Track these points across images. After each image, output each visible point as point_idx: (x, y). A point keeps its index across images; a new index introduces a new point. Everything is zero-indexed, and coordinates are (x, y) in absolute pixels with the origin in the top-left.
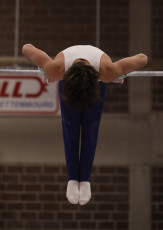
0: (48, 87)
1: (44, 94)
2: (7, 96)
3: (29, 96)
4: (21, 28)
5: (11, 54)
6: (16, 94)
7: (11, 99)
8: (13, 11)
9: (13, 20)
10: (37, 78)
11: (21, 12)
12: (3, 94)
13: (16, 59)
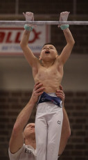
0: (40, 36)
2: (11, 42)
5: (13, 12)
6: (17, 41)
7: (13, 45)
12: (8, 41)
13: (17, 15)
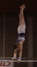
0: (11, 64)
1: (10, 65)
2: (2, 66)
3: (6, 66)
4: (5, 51)
5: (3, 57)
6: (4, 65)
7: (3, 66)
8: (3, 47)
10: (9, 62)
11: (5, 48)
13: (4, 58)
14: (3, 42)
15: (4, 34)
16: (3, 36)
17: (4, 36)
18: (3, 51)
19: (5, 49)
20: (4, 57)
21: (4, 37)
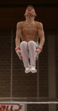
4: (13, 88)
5: (10, 96)
8: (10, 82)
9: (10, 85)
11: (13, 82)
13: (11, 98)
14: (10, 74)
15: (12, 61)
16: (10, 65)
17: (12, 64)
18: (10, 88)
19: (13, 85)
20: (12, 96)
21: (12, 67)
